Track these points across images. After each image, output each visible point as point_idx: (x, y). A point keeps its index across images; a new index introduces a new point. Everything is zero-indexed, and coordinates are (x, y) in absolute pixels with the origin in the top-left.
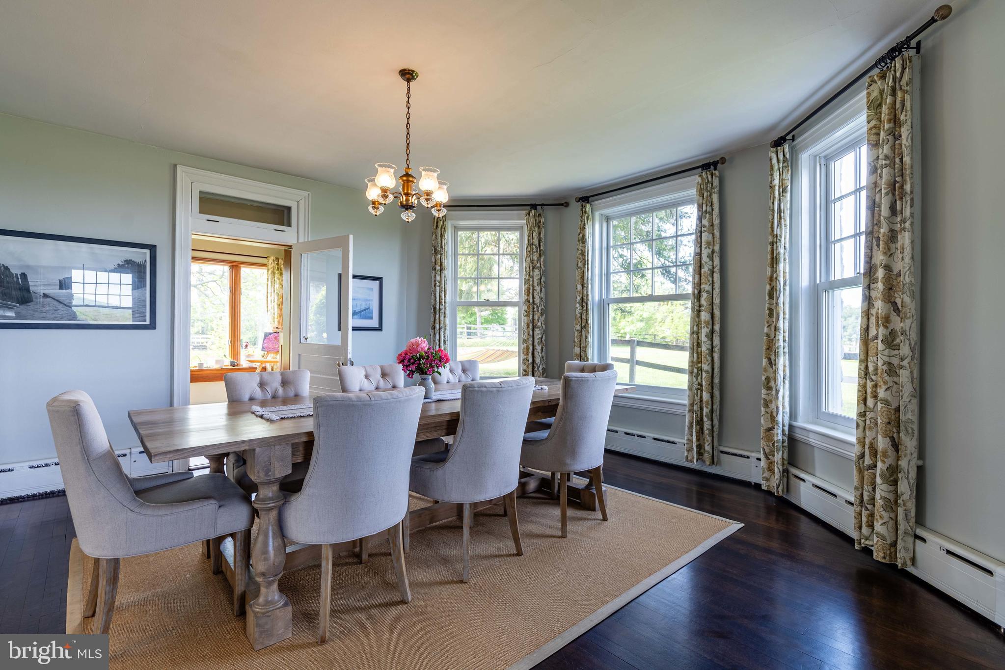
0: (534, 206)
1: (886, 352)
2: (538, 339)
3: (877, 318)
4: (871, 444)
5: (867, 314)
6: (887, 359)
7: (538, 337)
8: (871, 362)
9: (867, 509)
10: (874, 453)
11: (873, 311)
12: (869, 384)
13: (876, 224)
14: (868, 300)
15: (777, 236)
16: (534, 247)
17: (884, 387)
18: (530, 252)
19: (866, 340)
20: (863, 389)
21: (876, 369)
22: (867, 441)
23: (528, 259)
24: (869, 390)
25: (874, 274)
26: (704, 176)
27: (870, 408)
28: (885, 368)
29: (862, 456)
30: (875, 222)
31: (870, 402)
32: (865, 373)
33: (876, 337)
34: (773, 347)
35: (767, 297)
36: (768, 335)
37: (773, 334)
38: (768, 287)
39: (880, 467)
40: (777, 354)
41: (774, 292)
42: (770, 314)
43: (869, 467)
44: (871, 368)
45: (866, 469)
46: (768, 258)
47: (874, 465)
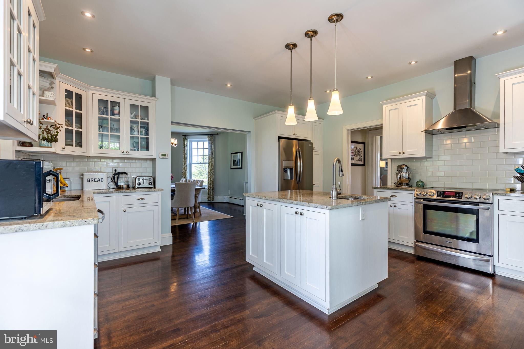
3: (210, 170)
6: (212, 175)
9: (209, 195)
10: (210, 188)
11: (210, 169)
12: (209, 178)
14: (209, 167)
19: (209, 172)
20: (208, 179)
21: (210, 176)
24: (209, 179)
31: (209, 181)
32: (209, 177)
33: (210, 172)
34: (185, 174)
35: (184, 165)
36: (184, 172)
37: (185, 172)
38: (184, 163)
39: (211, 189)
40: (186, 175)
41: (185, 164)
42: (184, 168)
43: (210, 190)
44: (209, 176)
45: (209, 190)
46: (184, 157)
47: (210, 189)
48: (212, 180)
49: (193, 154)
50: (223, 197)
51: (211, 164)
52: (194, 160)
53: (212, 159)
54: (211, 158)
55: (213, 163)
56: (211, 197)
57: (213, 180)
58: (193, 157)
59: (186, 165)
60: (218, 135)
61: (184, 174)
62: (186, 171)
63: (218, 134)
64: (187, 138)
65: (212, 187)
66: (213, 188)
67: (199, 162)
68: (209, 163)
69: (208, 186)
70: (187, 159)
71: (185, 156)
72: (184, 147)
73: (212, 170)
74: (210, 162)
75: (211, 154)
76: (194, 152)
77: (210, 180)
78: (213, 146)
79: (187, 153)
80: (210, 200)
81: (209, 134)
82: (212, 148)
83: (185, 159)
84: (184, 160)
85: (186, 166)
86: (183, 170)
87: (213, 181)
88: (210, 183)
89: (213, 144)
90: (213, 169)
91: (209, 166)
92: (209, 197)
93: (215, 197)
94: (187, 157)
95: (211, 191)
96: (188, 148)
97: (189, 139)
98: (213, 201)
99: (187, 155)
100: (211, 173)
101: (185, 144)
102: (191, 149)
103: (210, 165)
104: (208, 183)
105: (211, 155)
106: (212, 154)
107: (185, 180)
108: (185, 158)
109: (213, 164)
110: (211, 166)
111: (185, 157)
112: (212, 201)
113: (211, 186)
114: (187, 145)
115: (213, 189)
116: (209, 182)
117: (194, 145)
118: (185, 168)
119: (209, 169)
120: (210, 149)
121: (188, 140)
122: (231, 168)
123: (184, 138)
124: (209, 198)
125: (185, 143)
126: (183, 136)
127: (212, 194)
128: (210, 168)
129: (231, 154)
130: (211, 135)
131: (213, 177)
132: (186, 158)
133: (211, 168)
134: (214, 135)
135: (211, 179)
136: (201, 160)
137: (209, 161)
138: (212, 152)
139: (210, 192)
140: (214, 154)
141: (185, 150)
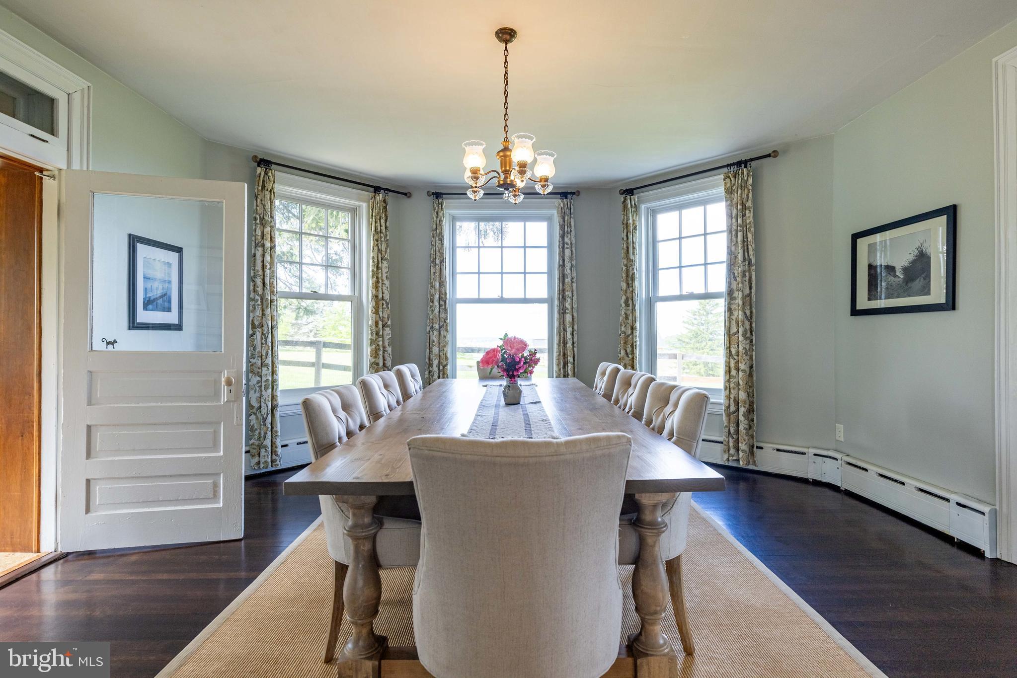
0: (377, 189)
1: (744, 342)
2: (388, 339)
3: (736, 322)
4: (735, 398)
5: (729, 319)
6: (744, 346)
7: (388, 337)
8: (734, 348)
9: (733, 438)
10: (737, 402)
11: (734, 317)
12: (732, 362)
13: (733, 265)
14: (730, 310)
15: (632, 261)
16: (382, 235)
17: (744, 363)
18: (377, 241)
19: (729, 334)
20: (728, 366)
21: (738, 352)
22: (732, 396)
23: (376, 248)
24: (732, 365)
25: (732, 295)
26: (565, 202)
27: (733, 376)
28: (744, 351)
29: (729, 407)
30: (732, 263)
31: (734, 372)
32: (730, 355)
33: (738, 332)
34: (630, 342)
35: (623, 305)
36: (624, 333)
37: (629, 332)
38: (624, 297)
39: (742, 410)
40: (632, 346)
41: (630, 301)
42: (627, 318)
43: (734, 412)
44: (733, 351)
45: (731, 414)
46: (624, 275)
47: (738, 410)
48: (744, 371)
49: (661, 264)
50: (804, 454)
51: (738, 295)
52: (667, 284)
53: (744, 275)
54: (738, 271)
55: (747, 291)
56: (743, 446)
57: (751, 367)
58: (661, 275)
59: (634, 306)
60: (775, 156)
61: (625, 343)
62: (633, 328)
63: (774, 154)
64: (635, 198)
65: (745, 402)
66: (751, 404)
67: (684, 293)
68: (730, 293)
69: (728, 397)
70: (637, 283)
71: (627, 271)
72: (627, 236)
73: (747, 324)
74: (734, 286)
75: (740, 251)
76: (667, 255)
77: (738, 369)
78: (749, 215)
79: (637, 257)
80: (738, 460)
81: (729, 166)
82: (744, 224)
83: (628, 284)
84: (624, 285)
85: (634, 310)
86: (621, 325)
87: (751, 375)
88: (739, 384)
89: (749, 204)
90: (749, 318)
91: (733, 307)
92: (731, 444)
93: (762, 448)
94: (637, 275)
95: (741, 418)
96: (641, 237)
97: (646, 202)
98: (751, 467)
99: (637, 264)
100: (741, 338)
101: (627, 225)
102: (654, 243)
103: (735, 299)
104: (729, 381)
105: (740, 256)
106: (746, 250)
107: (612, 371)
108: (630, 278)
109: (750, 295)
110: (741, 303)
111: (627, 276)
112: (748, 463)
113: (743, 396)
114: (635, 228)
115: (750, 411)
116: (730, 376)
117: (667, 223)
118: (630, 318)
119: (730, 320)
120: (734, 227)
121: (643, 207)
122: (855, 312)
123: (624, 202)
124: (732, 451)
125: (628, 219)
126: (624, 195)
127: (747, 434)
128: (736, 313)
129: (855, 237)
130: (739, 164)
131: (751, 358)
132: (633, 279)
133: (739, 314)
134: (754, 163)
135: (742, 366)
136: (694, 283)
137: (730, 284)
138: (745, 241)
139: (738, 425)
140: (755, 250)
141: (628, 248)
